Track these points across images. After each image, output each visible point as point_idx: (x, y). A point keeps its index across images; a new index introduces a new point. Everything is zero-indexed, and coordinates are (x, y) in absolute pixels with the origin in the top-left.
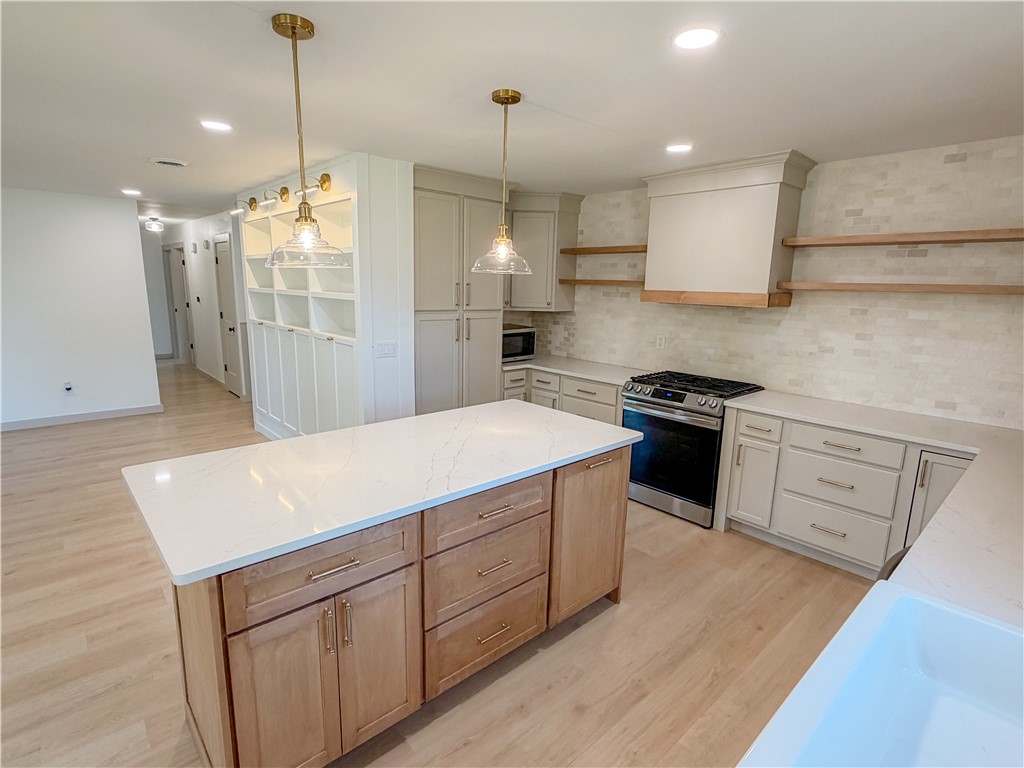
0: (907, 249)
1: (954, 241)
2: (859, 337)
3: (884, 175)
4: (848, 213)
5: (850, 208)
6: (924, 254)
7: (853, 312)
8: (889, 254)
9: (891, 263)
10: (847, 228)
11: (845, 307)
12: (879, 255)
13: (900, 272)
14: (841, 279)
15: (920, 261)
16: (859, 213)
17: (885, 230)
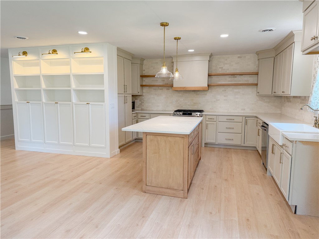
0: (233, 76)
1: (241, 74)
2: (225, 96)
3: (227, 60)
4: (220, 68)
5: (220, 67)
6: (236, 77)
7: (223, 91)
8: (229, 77)
9: (230, 79)
10: (220, 71)
11: (221, 89)
12: (227, 77)
13: (232, 81)
14: (220, 83)
15: (235, 79)
16: (222, 68)
17: (228, 72)
